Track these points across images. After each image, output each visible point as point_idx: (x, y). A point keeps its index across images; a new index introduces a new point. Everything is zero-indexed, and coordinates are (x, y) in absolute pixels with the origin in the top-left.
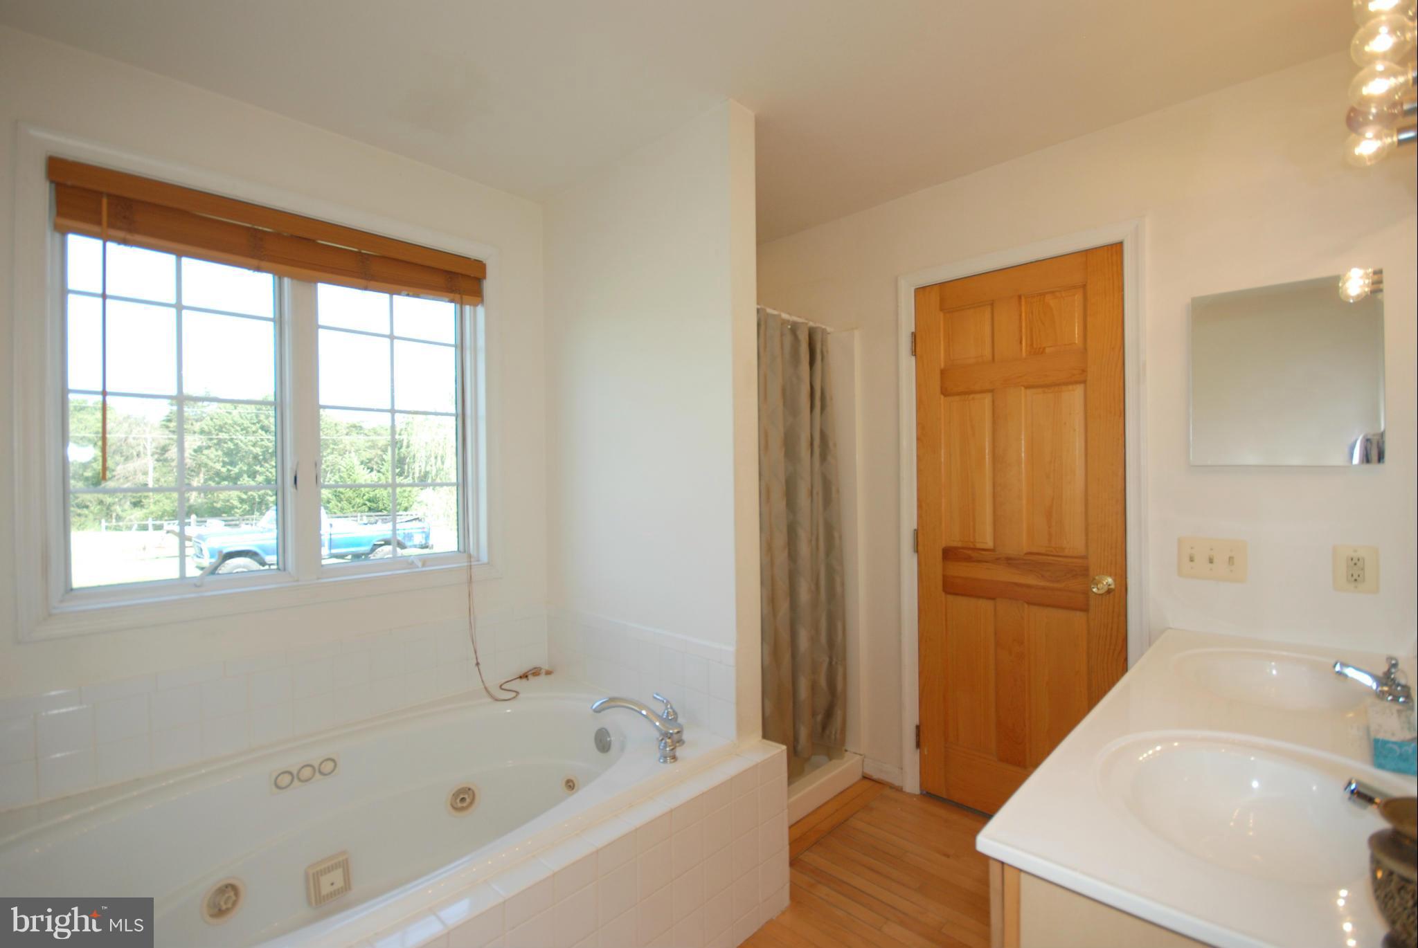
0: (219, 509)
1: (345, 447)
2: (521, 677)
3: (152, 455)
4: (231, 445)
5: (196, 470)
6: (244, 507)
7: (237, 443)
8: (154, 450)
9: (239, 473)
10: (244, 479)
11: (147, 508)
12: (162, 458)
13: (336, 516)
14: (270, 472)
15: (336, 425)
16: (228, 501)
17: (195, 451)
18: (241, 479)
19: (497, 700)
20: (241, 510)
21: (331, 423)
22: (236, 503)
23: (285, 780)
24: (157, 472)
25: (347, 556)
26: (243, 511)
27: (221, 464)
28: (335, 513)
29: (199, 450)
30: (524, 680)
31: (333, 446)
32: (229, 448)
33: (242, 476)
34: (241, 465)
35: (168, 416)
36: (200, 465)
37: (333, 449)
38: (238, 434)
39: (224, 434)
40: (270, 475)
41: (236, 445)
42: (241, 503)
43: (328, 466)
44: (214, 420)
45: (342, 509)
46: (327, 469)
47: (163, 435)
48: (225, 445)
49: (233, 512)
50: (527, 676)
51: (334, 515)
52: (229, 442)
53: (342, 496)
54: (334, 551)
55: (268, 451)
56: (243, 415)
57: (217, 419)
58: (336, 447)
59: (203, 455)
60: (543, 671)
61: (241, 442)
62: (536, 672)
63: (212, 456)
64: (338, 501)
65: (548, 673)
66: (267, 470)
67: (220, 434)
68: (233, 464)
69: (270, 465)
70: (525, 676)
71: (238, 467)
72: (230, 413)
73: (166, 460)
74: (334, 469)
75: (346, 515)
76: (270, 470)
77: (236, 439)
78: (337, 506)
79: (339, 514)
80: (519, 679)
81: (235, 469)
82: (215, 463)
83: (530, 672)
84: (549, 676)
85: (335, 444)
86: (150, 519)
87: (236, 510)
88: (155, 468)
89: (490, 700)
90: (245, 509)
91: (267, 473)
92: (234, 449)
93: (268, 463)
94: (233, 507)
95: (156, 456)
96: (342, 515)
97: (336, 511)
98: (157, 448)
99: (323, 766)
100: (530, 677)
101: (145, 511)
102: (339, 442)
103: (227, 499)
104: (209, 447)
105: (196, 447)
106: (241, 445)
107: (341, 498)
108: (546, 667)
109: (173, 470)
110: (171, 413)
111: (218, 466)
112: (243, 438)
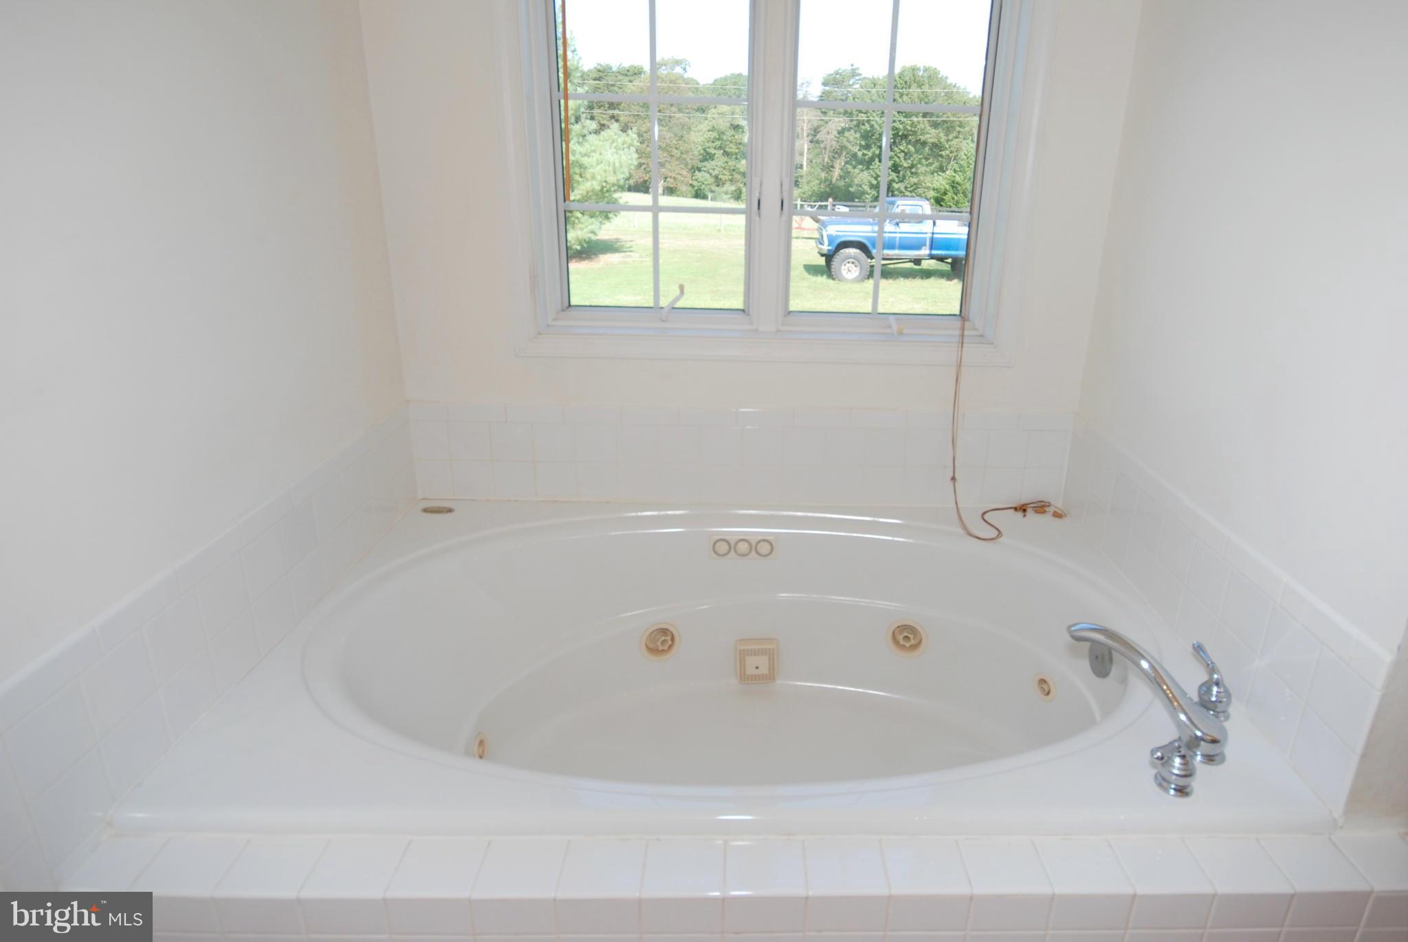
0: (853, 193)
1: (971, 130)
2: (1016, 509)
3: (807, 136)
4: (867, 127)
5: (839, 151)
6: (873, 193)
7: (873, 125)
8: (809, 131)
9: (872, 156)
10: (875, 164)
11: (801, 188)
12: (815, 139)
13: (951, 209)
14: (899, 157)
15: (965, 103)
16: (861, 186)
17: (839, 133)
18: (873, 164)
19: (970, 535)
20: (871, 196)
21: (959, 101)
22: (866, 188)
23: (723, 548)
24: (810, 153)
25: (947, 259)
26: (872, 197)
27: (858, 147)
28: (950, 207)
29: (841, 132)
30: (1020, 514)
31: (959, 129)
32: (866, 131)
33: (874, 161)
34: (874, 149)
35: (821, 97)
36: (842, 147)
37: (959, 132)
38: (874, 114)
39: (862, 115)
40: (898, 159)
41: (872, 126)
42: (871, 188)
43: (951, 152)
44: (856, 100)
45: (957, 203)
46: (951, 155)
47: (817, 116)
48: (863, 127)
49: (864, 198)
50: (1025, 511)
51: (948, 209)
52: (866, 124)
53: (959, 188)
54: (934, 252)
55: (898, 133)
56: (880, 93)
57: (858, 98)
58: (962, 130)
59: (845, 137)
60: (1051, 509)
61: (877, 123)
62: (1041, 507)
63: (852, 139)
64: (954, 193)
65: (1057, 515)
66: (896, 155)
67: (860, 114)
68: (868, 147)
69: (899, 149)
70: (1023, 509)
71: (871, 151)
72: (869, 92)
73: (818, 142)
74: (957, 156)
75: (960, 210)
76: (898, 155)
77: (873, 120)
78: (953, 199)
79: (954, 208)
80: (1012, 511)
81: (869, 153)
82: (853, 145)
83: (1032, 505)
84: (1056, 519)
85: (960, 126)
86: (799, 200)
87: (867, 196)
88: (809, 149)
89: (961, 531)
90: (874, 195)
91: (896, 157)
92: (870, 131)
93: (897, 147)
94: (864, 193)
95: (810, 138)
96: (957, 209)
97: (951, 204)
98: (811, 129)
99: (760, 545)
100: (1030, 512)
101: (800, 190)
102: (965, 124)
103: (860, 183)
104: (849, 129)
105: (840, 129)
106: (876, 126)
107: (958, 190)
108: (1058, 503)
109: (821, 152)
110: (823, 93)
111: (855, 149)
112: (878, 119)
